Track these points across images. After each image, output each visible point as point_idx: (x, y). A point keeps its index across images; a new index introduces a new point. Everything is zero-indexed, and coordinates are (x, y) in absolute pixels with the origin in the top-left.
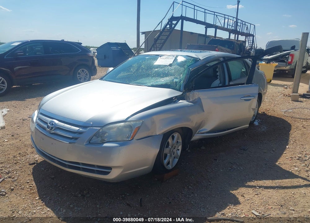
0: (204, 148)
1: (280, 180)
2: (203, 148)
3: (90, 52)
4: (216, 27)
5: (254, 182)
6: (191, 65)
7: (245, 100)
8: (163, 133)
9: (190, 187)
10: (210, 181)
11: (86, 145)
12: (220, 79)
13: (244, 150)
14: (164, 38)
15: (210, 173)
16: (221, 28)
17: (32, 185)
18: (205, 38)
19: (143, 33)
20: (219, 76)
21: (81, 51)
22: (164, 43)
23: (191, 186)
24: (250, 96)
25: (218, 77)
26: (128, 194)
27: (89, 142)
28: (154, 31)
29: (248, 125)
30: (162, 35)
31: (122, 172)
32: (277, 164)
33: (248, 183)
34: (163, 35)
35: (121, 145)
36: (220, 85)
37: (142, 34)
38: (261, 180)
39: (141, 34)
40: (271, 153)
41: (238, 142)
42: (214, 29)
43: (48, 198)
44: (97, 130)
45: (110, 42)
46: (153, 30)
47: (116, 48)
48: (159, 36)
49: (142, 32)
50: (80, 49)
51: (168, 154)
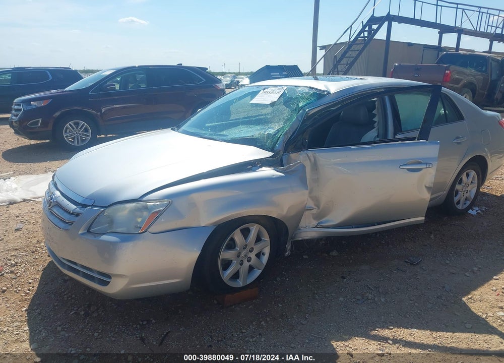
0: (336, 254)
1: (450, 332)
2: (334, 253)
3: (220, 81)
4: (460, 31)
5: (392, 329)
6: (309, 104)
7: (409, 170)
8: (215, 223)
9: (263, 323)
10: (306, 318)
11: (83, 234)
12: (378, 129)
13: (412, 264)
14: (355, 54)
15: (318, 301)
16: (473, 33)
17: (33, 287)
18: (437, 52)
19: (323, 48)
20: (376, 123)
21: (204, 80)
22: (351, 65)
23: (266, 322)
24: (420, 163)
25: (376, 125)
26: (154, 321)
27: (88, 231)
28: (335, 44)
29: (424, 218)
30: (351, 49)
31: (128, 284)
32: (464, 299)
33: (377, 329)
34: (353, 51)
35: (124, 240)
36: (378, 139)
37: (320, 49)
38: (407, 328)
39: (318, 49)
40: (466, 276)
41: (410, 248)
42: (455, 35)
43: (38, 311)
44: (99, 212)
45: (271, 65)
46: (333, 43)
47: (278, 74)
48: (346, 52)
49: (320, 47)
50: (204, 78)
51: (233, 261)
